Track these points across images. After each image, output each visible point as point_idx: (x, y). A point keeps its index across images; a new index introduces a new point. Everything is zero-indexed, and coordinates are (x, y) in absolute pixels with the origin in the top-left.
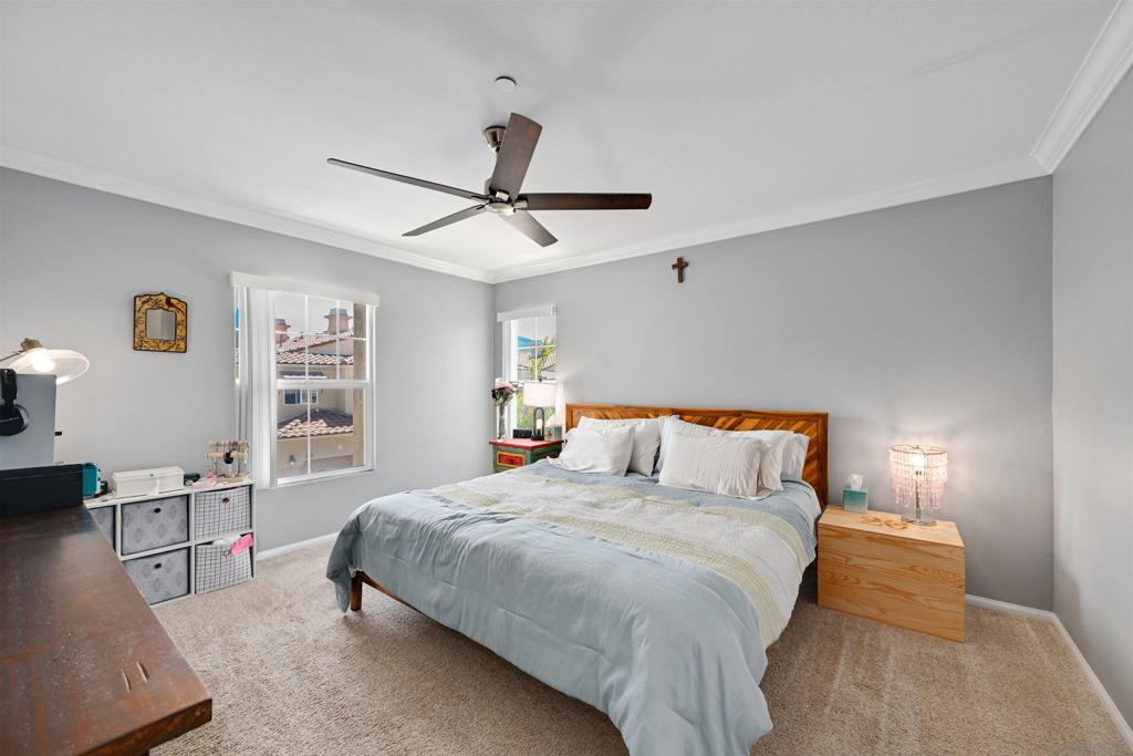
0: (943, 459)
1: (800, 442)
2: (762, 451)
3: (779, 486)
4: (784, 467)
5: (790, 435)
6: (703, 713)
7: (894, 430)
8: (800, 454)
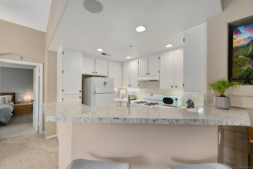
2: (5, 98)
3: (8, 102)
4: (8, 100)
5: (9, 96)
7: (25, 94)
8: (11, 98)
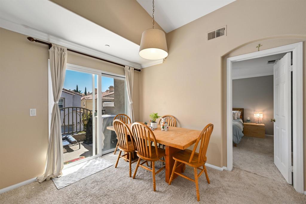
0: (262, 115)
1: (239, 113)
2: (234, 114)
4: (237, 117)
5: (238, 111)
6: (237, 135)
7: (255, 111)
8: (240, 115)
